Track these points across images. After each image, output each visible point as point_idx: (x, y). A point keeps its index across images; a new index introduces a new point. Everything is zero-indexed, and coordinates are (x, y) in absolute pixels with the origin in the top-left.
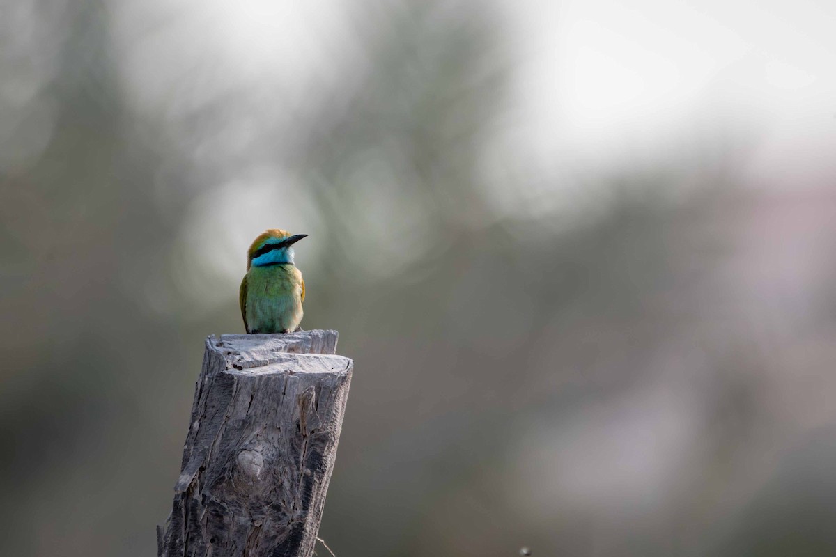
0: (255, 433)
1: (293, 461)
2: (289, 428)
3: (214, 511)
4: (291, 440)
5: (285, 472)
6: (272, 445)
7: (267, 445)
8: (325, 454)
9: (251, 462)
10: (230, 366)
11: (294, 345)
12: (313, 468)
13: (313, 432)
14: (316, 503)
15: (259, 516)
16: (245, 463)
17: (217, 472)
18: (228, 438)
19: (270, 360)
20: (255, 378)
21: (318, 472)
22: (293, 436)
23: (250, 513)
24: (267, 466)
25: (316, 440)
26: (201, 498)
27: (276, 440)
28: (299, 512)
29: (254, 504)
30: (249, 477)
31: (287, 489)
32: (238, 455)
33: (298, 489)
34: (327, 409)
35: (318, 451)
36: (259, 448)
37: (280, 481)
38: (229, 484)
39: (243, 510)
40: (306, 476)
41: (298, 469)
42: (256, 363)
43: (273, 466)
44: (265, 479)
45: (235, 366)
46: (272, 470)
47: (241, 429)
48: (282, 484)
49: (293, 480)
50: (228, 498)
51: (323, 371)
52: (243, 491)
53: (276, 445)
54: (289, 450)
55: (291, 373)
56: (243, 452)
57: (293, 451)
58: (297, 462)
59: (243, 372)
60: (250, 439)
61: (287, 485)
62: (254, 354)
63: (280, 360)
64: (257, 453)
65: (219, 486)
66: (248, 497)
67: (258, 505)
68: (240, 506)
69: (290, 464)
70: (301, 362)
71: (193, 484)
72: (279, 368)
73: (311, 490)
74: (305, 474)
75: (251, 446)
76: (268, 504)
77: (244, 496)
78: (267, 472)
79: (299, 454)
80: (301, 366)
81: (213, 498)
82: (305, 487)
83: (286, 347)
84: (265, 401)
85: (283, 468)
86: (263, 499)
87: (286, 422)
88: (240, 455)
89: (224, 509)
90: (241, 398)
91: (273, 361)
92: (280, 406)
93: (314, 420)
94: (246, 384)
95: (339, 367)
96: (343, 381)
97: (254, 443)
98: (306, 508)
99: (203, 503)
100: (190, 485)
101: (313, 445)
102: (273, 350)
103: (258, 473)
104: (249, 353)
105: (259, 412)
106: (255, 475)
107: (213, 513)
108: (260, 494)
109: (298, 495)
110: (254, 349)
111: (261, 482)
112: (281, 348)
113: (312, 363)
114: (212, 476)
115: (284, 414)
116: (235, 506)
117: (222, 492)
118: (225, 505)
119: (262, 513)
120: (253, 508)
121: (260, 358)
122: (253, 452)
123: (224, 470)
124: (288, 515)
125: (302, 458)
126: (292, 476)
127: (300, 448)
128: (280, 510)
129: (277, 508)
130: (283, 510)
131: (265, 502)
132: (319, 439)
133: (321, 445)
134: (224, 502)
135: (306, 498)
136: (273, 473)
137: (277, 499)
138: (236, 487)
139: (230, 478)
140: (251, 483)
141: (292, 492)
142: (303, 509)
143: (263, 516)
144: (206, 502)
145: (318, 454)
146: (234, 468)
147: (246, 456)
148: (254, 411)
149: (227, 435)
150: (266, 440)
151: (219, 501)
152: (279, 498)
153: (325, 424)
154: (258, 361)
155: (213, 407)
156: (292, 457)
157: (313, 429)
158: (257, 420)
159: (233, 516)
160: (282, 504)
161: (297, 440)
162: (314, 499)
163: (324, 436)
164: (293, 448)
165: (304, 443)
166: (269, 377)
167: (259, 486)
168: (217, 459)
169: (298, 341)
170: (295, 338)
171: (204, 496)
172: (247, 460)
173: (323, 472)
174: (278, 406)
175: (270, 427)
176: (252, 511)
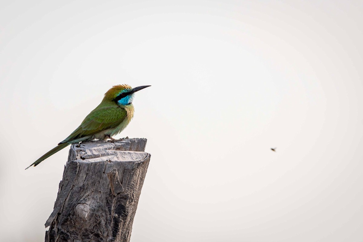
0: (87, 194)
1: (107, 210)
2: (105, 192)
3: (62, 237)
4: (106, 198)
5: (102, 216)
6: (96, 200)
7: (93, 201)
8: (127, 206)
9: (83, 210)
10: (78, 157)
11: (120, 146)
12: (119, 214)
13: (119, 194)
14: (122, 233)
15: (87, 240)
16: (79, 211)
17: (66, 215)
18: (73, 197)
19: (102, 154)
20: (89, 164)
21: (122, 216)
22: (108, 196)
23: (82, 238)
24: (92, 212)
25: (121, 198)
26: (57, 230)
27: (98, 198)
28: (111, 238)
29: (84, 233)
30: (81, 218)
31: (103, 225)
32: (76, 206)
33: (110, 225)
34: (128, 181)
35: (123, 204)
36: (89, 203)
37: (99, 221)
38: (71, 222)
39: (79, 237)
40: (115, 218)
41: (110, 214)
42: (93, 156)
43: (95, 212)
44: (90, 219)
45: (81, 158)
46: (94, 214)
47: (79, 192)
48: (100, 222)
49: (107, 220)
50: (71, 230)
51: (130, 160)
52: (79, 227)
53: (98, 201)
54: (105, 203)
55: (110, 161)
56: (79, 204)
57: (108, 204)
58: (110, 211)
59: (84, 161)
60: (84, 197)
61: (103, 223)
62: (94, 151)
63: (108, 154)
64: (87, 205)
65: (66, 223)
66: (81, 229)
67: (87, 234)
68: (77, 235)
69: (105, 211)
70: (119, 155)
71: (54, 222)
72: (105, 159)
73: (118, 226)
74: (114, 217)
75: (83, 202)
76: (92, 233)
77: (79, 229)
78: (91, 216)
79: (111, 206)
80: (118, 158)
81: (63, 230)
82: (114, 224)
83: (114, 147)
84: (93, 177)
85: (101, 214)
86: (89, 231)
87: (104, 188)
88: (77, 207)
89: (68, 236)
90: (81, 175)
91: (103, 155)
92: (101, 179)
93: (118, 187)
94: (84, 167)
95: (140, 158)
96: (138, 166)
97: (86, 200)
98: (114, 235)
99: (58, 232)
100: (52, 223)
101: (119, 201)
102: (106, 149)
103: (86, 216)
104: (91, 151)
105: (90, 182)
106: (84, 217)
107: (62, 238)
108: (88, 228)
109: (110, 228)
110: (96, 148)
111: (88, 221)
112: (111, 148)
113: (125, 156)
114: (63, 218)
115: (104, 184)
116: (75, 234)
117: (67, 226)
118: (69, 234)
119: (89, 238)
120: (84, 235)
121: (96, 153)
122: (85, 204)
123: (70, 214)
124: (104, 239)
125: (113, 208)
126: (106, 218)
127: (112, 203)
128: (100, 237)
129: (97, 235)
130: (101, 236)
131: (91, 232)
132: (123, 198)
133: (124, 201)
134: (69, 232)
135: (115, 230)
136: (95, 216)
137: (98, 231)
138: (75, 224)
139: (72, 219)
140: (82, 222)
141: (106, 227)
142: (113, 236)
143: (90, 240)
144: (59, 232)
145: (122, 205)
146: (74, 214)
147: (81, 207)
148: (87, 182)
149: (72, 195)
150: (93, 198)
151: (66, 232)
152: (99, 230)
153: (127, 189)
154: (94, 155)
155: (67, 180)
156: (107, 208)
157: (119, 192)
158: (89, 187)
159: (73, 240)
160: (100, 233)
161: (110, 198)
162: (120, 231)
163: (126, 196)
164: (107, 202)
165: (114, 200)
166: (96, 164)
167: (86, 223)
168: (66, 208)
169: (122, 144)
170: (122, 143)
171: (58, 229)
172: (80, 209)
173: (126, 216)
174: (100, 180)
175: (95, 191)
176: (83, 237)
